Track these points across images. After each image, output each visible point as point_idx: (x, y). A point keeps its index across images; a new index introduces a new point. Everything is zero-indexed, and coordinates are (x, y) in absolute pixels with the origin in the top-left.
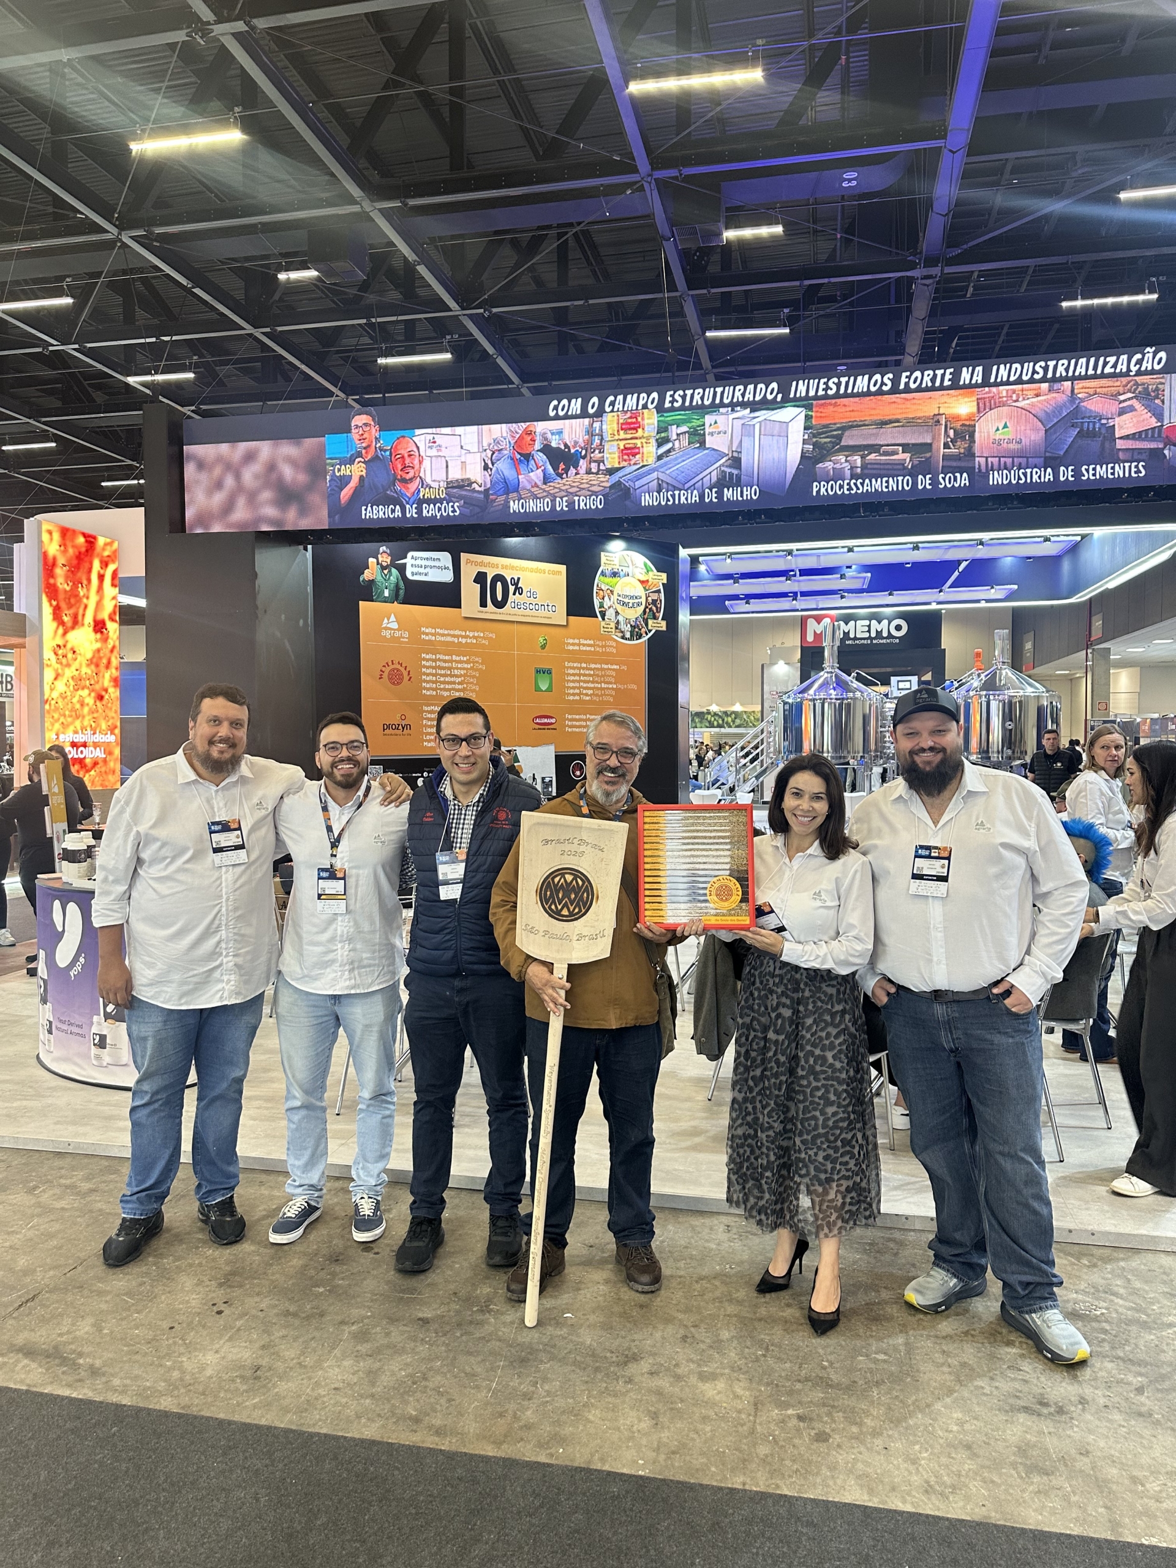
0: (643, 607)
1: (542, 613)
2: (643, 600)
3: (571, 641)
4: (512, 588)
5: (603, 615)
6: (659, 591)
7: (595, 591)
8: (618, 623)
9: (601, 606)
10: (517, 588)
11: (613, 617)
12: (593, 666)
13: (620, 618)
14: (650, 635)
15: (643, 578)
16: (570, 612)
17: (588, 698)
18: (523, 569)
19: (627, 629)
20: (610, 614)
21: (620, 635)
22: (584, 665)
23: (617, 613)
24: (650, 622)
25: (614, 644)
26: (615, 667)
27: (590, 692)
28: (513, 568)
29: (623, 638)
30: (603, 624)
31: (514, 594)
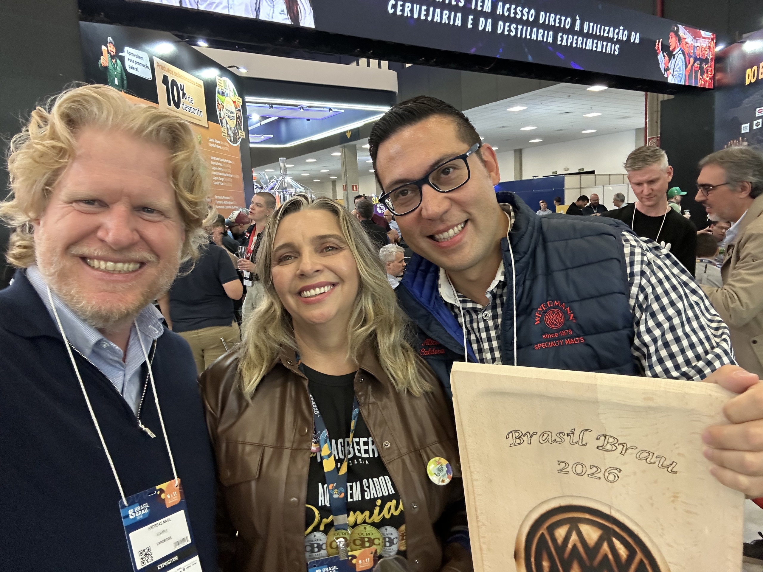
0: (235, 121)
1: (197, 115)
2: (235, 115)
3: (211, 140)
4: (181, 93)
5: (222, 123)
6: (239, 110)
7: (217, 104)
8: (228, 130)
9: (220, 117)
10: (184, 94)
11: (226, 126)
12: (222, 160)
13: (229, 127)
14: (240, 140)
15: (234, 100)
16: (209, 119)
17: (222, 184)
18: (185, 79)
19: (231, 134)
20: (224, 121)
21: (229, 138)
22: (218, 159)
23: (227, 123)
24: (239, 131)
25: (227, 145)
26: (230, 162)
27: (222, 179)
28: (180, 76)
29: (231, 141)
30: (222, 129)
31: (183, 98)
